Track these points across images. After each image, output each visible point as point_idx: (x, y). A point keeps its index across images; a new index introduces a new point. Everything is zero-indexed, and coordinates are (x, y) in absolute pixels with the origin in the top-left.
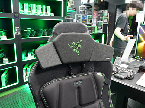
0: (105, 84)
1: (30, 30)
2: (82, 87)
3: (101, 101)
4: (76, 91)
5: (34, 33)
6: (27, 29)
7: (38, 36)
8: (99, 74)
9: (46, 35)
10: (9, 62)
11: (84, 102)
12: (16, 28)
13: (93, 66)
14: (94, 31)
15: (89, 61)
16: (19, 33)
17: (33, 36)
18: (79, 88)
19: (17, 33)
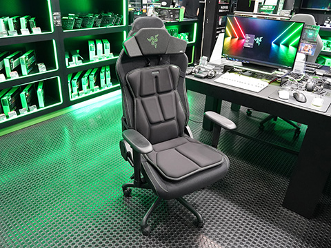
0: (180, 76)
1: (72, 16)
2: (159, 77)
3: (176, 91)
4: (154, 80)
5: (80, 22)
6: (68, 16)
7: (86, 27)
8: (175, 67)
9: (99, 25)
10: (47, 70)
11: (161, 90)
12: (55, 14)
13: (169, 60)
14: (179, 18)
15: (164, 54)
16: (59, 22)
17: (79, 27)
18: (156, 77)
19: (57, 23)
